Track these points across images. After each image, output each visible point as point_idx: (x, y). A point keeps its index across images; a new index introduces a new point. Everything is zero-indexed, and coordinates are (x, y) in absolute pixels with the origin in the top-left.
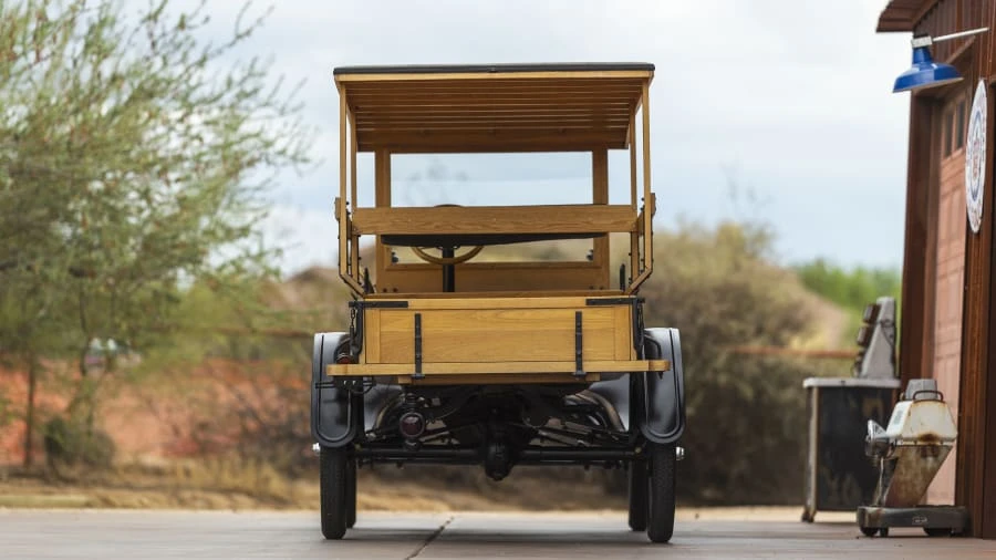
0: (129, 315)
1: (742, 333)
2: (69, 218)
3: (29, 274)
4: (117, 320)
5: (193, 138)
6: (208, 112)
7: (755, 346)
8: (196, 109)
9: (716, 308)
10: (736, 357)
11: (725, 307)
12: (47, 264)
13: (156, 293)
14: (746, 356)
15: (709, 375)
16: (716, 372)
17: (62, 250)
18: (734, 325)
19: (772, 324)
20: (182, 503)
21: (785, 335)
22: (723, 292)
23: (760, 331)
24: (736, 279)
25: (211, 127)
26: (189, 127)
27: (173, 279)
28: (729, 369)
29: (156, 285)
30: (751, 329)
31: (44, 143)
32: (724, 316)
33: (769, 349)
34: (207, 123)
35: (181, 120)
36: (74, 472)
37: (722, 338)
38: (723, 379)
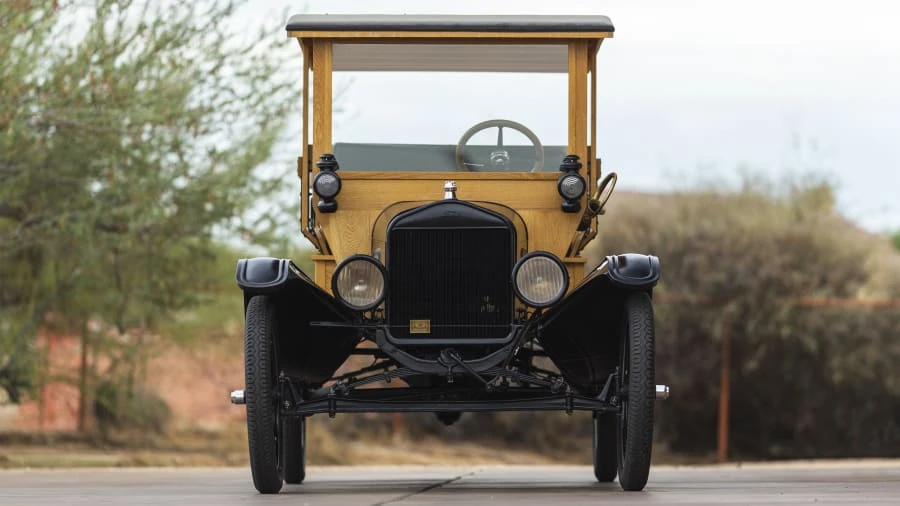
0: (165, 272)
1: (806, 285)
2: (97, 174)
3: (56, 231)
4: (155, 277)
5: (224, 89)
6: (240, 63)
7: (818, 298)
8: (228, 60)
9: (778, 260)
10: (799, 309)
11: (788, 258)
12: (73, 220)
13: (192, 249)
14: (810, 308)
15: (771, 328)
16: (779, 325)
17: (91, 205)
18: (797, 277)
19: (835, 276)
20: (231, 464)
21: (851, 286)
22: (785, 244)
23: (823, 282)
24: (799, 230)
25: (242, 79)
26: (218, 79)
27: (209, 235)
28: (793, 321)
29: (195, 241)
30: (816, 280)
31: (65, 95)
32: (785, 267)
33: (834, 301)
34: (238, 75)
35: (213, 72)
36: (122, 436)
37: (785, 291)
38: (786, 331)
